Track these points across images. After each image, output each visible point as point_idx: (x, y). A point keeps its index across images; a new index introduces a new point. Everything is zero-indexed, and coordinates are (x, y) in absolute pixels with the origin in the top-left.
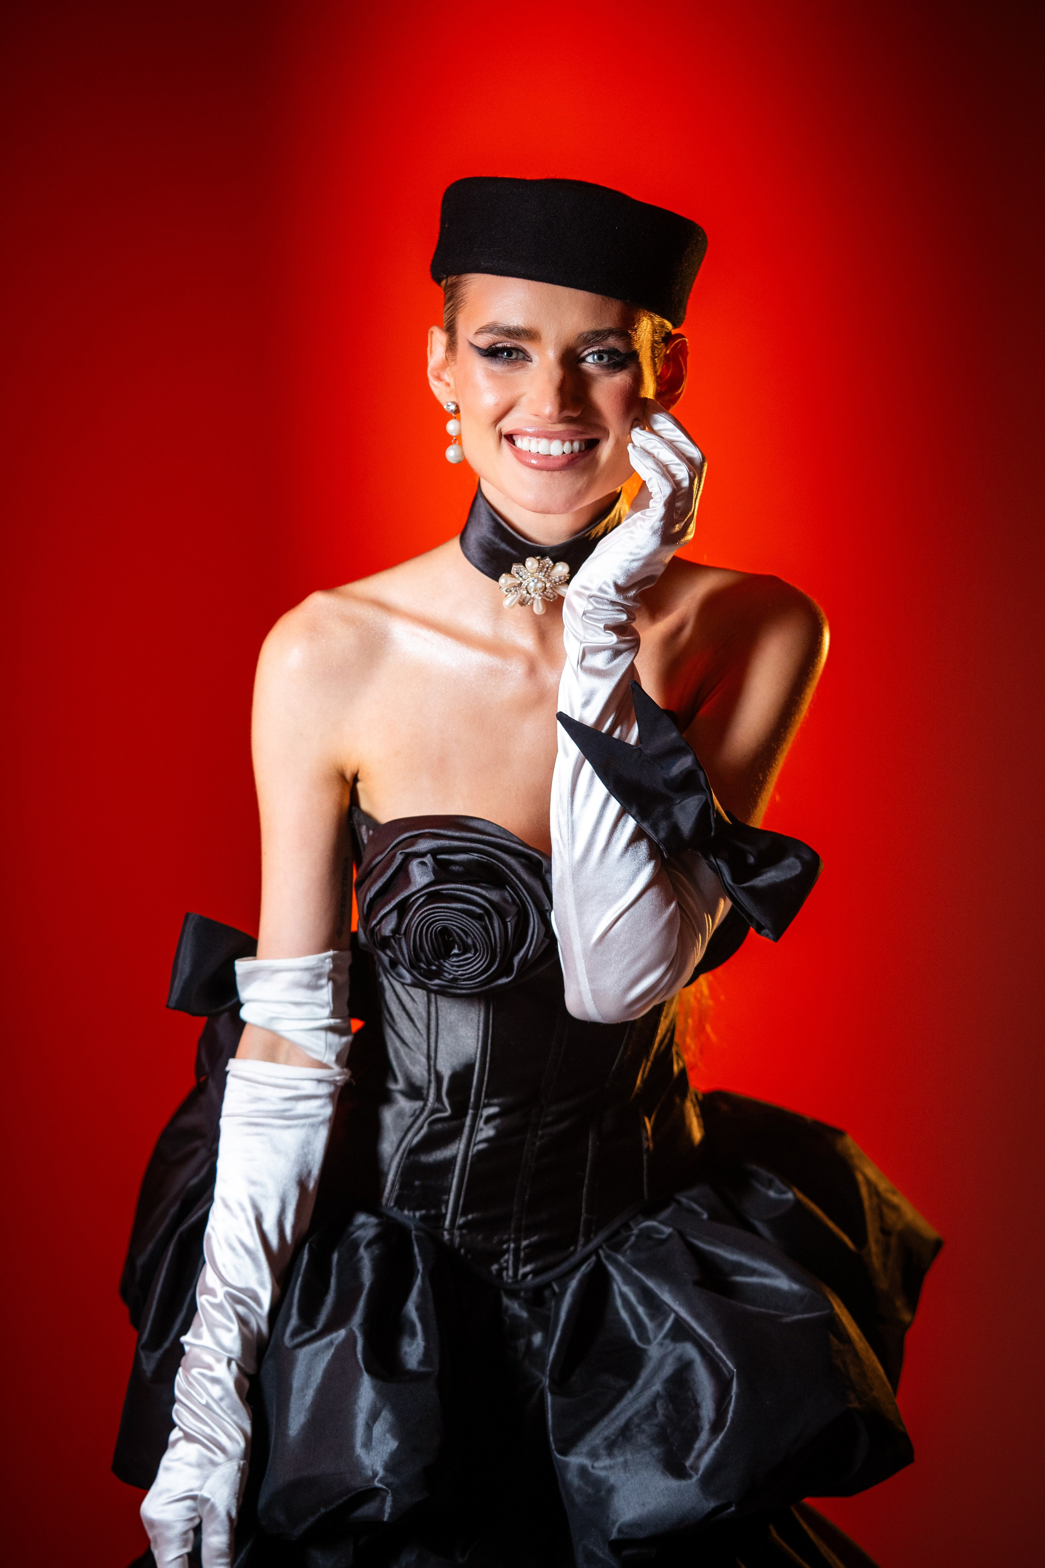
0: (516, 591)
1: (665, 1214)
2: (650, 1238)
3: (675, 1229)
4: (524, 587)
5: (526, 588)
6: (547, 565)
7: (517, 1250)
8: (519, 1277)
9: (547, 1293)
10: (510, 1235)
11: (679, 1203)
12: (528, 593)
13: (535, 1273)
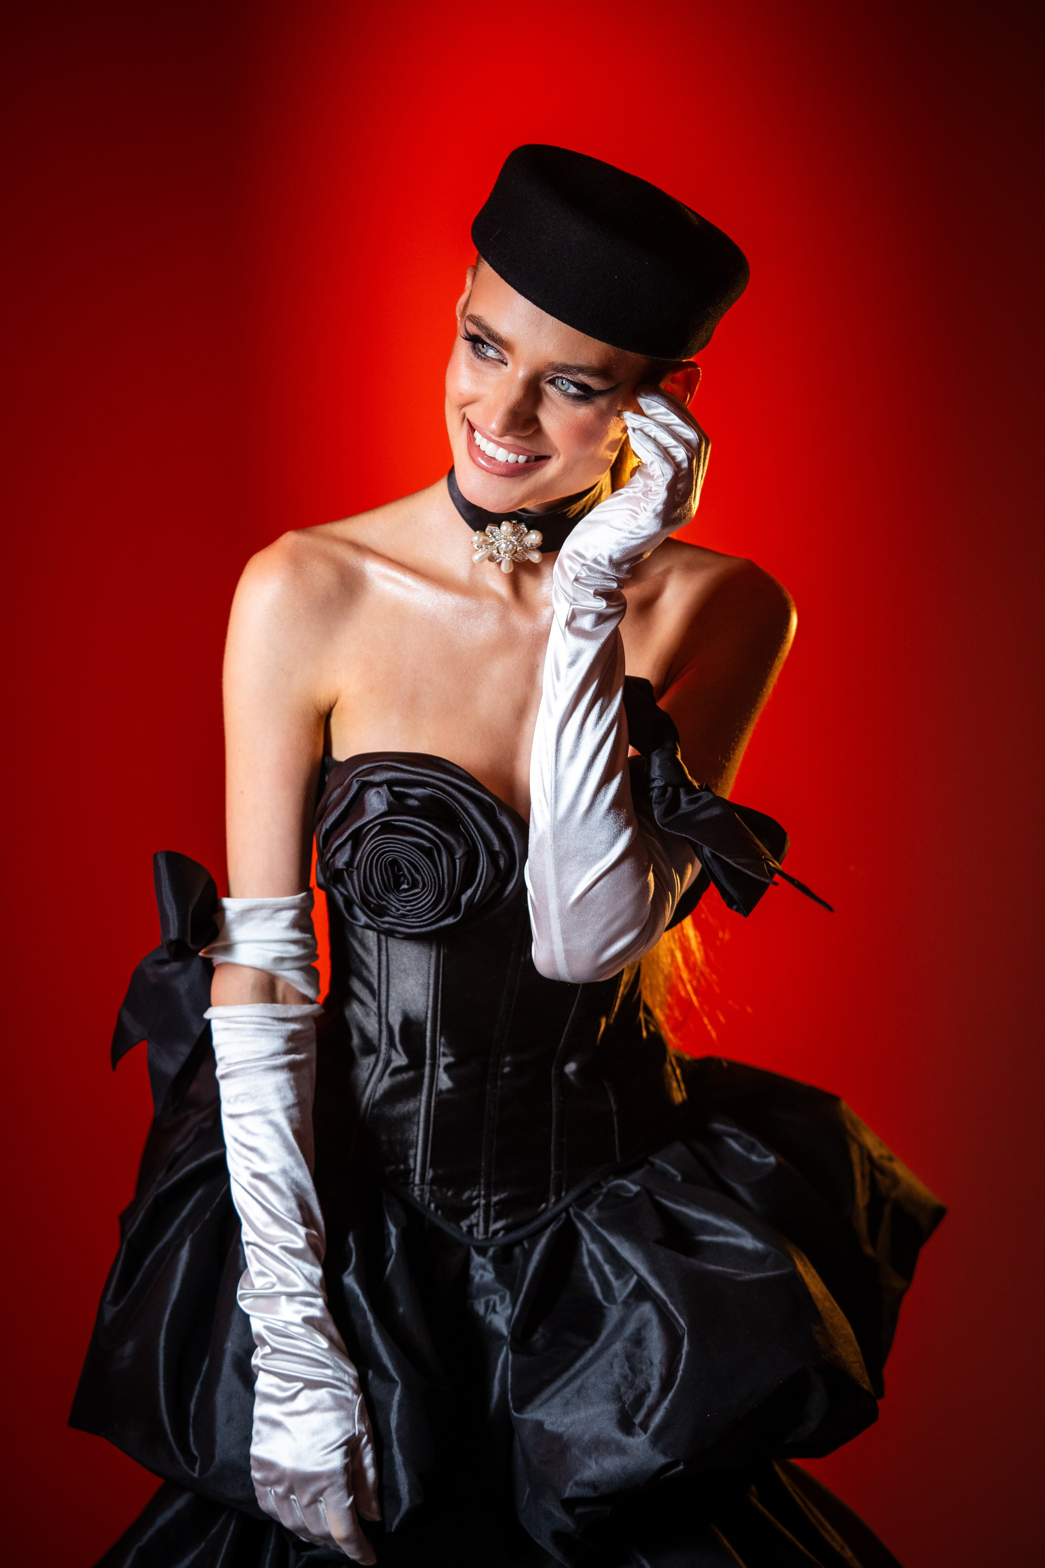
0: (487, 548)
1: (638, 1174)
2: (618, 1196)
3: (642, 1186)
4: (496, 547)
5: (497, 548)
6: (522, 531)
7: (487, 1206)
8: (490, 1235)
9: (517, 1251)
10: (480, 1191)
11: (652, 1164)
12: (498, 552)
13: (507, 1229)
